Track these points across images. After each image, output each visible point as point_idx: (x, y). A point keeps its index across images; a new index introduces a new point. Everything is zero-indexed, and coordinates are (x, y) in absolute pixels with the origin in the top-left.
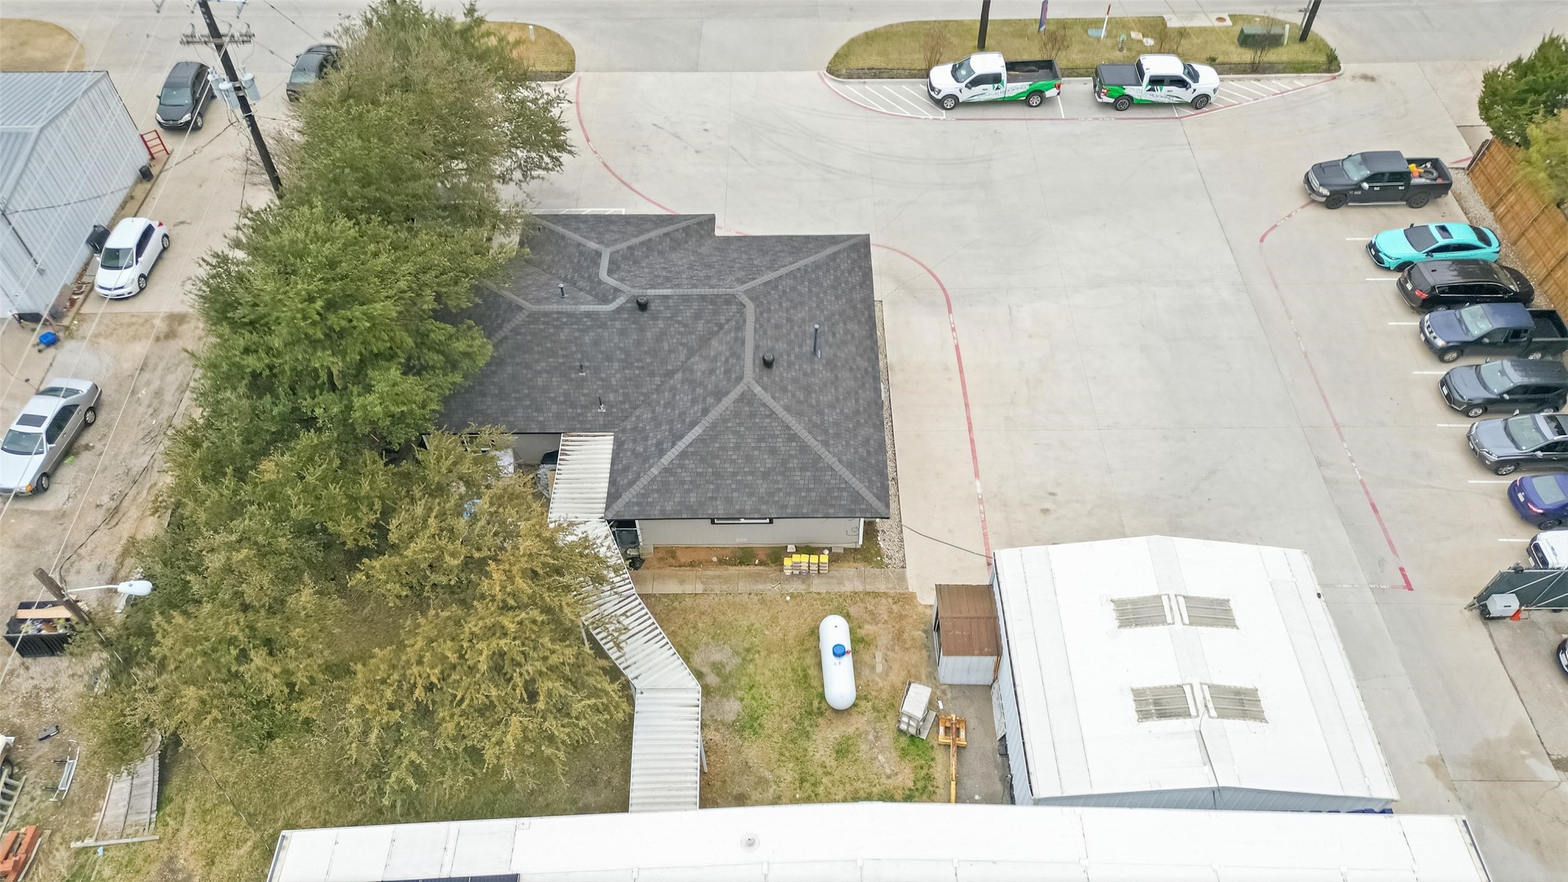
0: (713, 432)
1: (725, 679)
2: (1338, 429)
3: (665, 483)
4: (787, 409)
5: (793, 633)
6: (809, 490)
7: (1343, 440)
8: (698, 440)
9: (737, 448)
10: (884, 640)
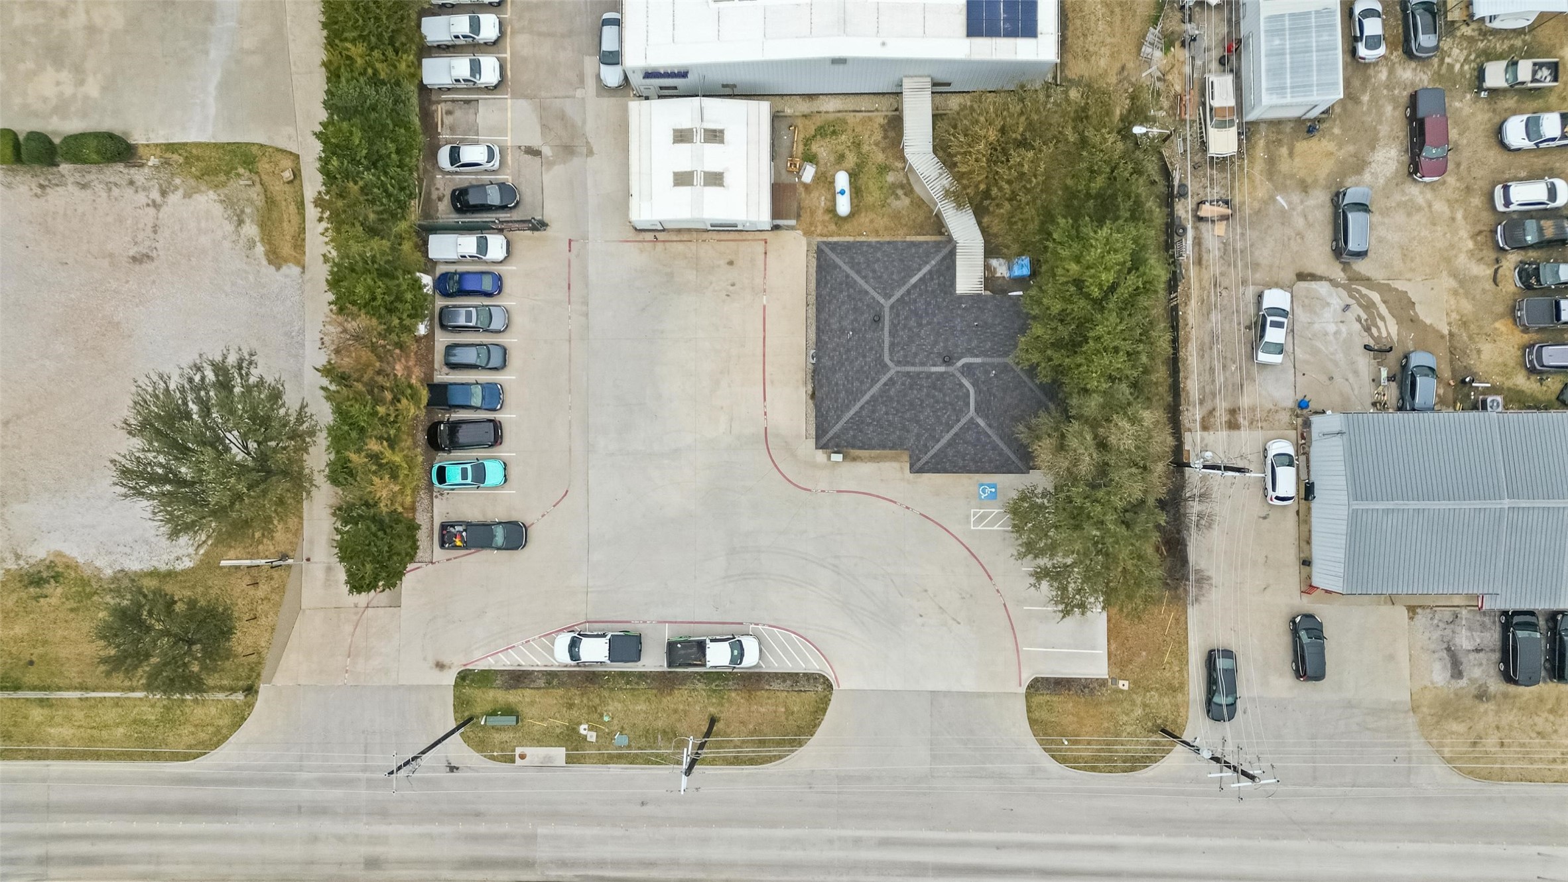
0: (904, 281)
1: (894, 193)
3: (927, 256)
4: (867, 293)
5: (863, 215)
6: (856, 253)
8: (911, 277)
9: (892, 273)
10: (820, 212)
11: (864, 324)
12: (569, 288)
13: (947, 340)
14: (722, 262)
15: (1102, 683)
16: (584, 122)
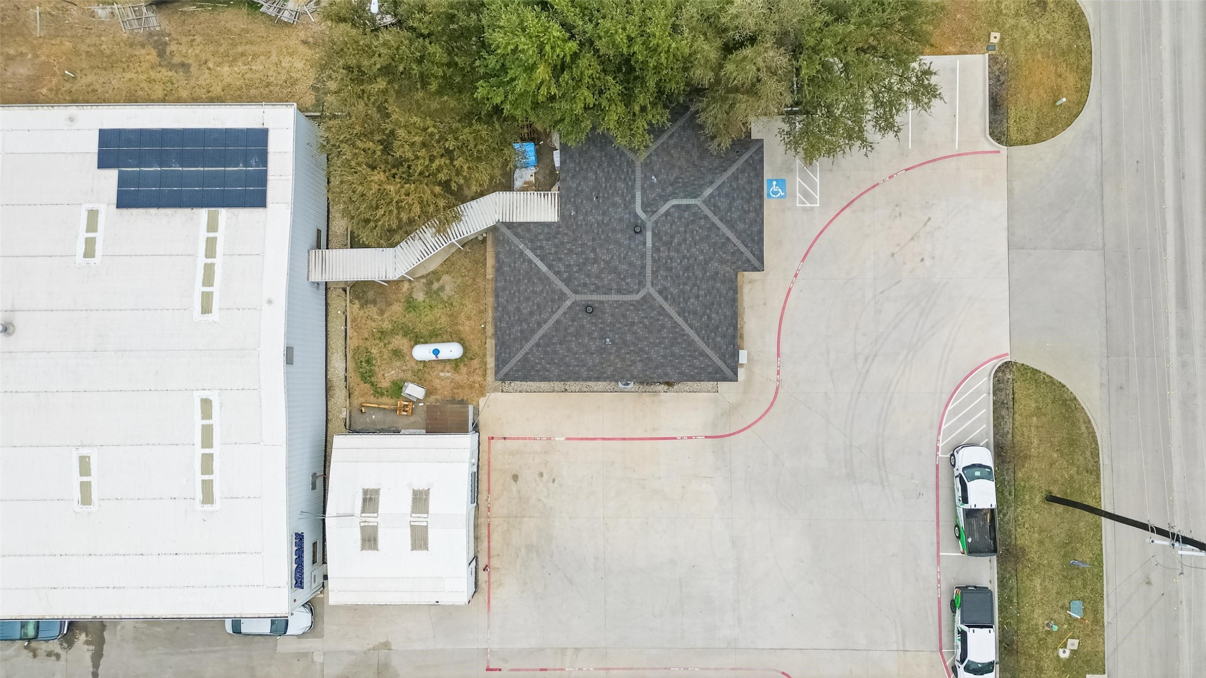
0: (543, 279)
1: (436, 293)
2: (604, 669)
3: (514, 253)
4: (558, 322)
5: (461, 328)
6: (510, 335)
7: (596, 669)
8: (539, 270)
9: (534, 292)
10: (457, 377)
11: (595, 325)
12: (545, 670)
13: (614, 230)
15: (993, 60)
16: (351, 652)
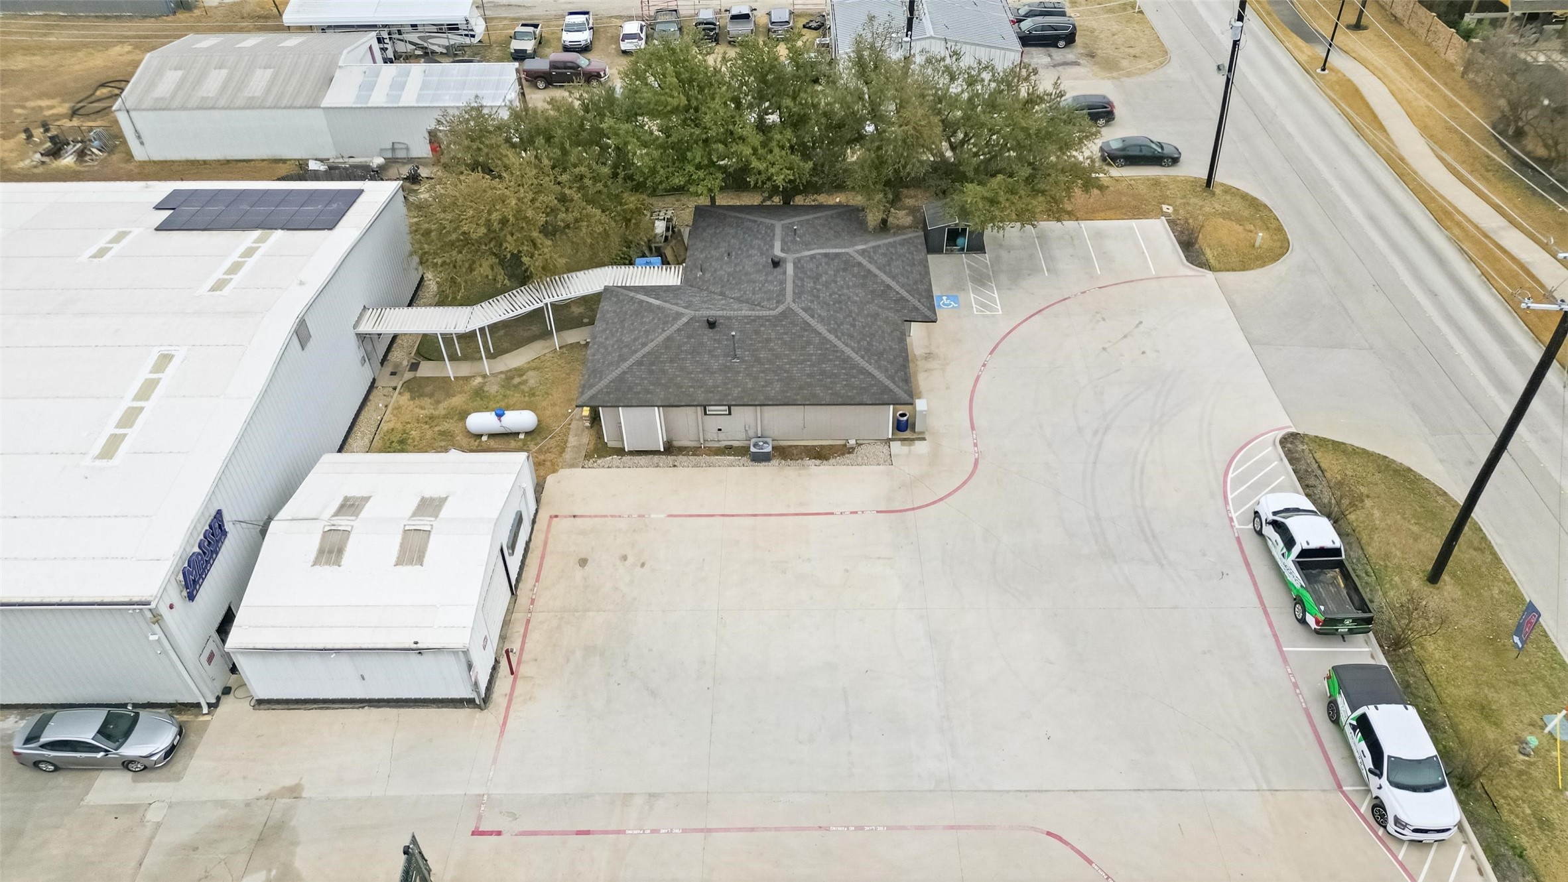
0: (656, 310)
1: (516, 386)
2: (702, 830)
4: (668, 339)
5: (540, 413)
6: (604, 362)
7: (684, 831)
8: (651, 305)
9: (642, 323)
11: (719, 342)
12: (587, 833)
13: (747, 274)
14: (579, 573)
15: (1172, 223)
16: (221, 803)
